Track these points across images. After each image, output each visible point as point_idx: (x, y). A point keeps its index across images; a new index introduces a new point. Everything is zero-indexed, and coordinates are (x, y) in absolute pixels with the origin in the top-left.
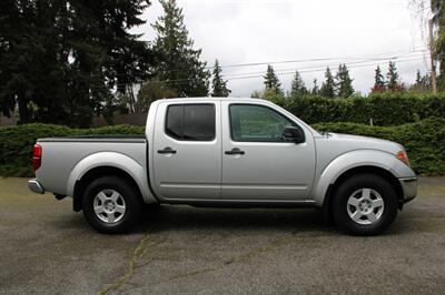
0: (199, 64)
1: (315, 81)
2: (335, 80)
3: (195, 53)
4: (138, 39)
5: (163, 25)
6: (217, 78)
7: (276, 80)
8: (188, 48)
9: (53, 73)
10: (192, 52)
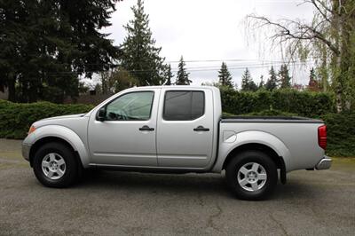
0: (159, 59)
1: (262, 77)
2: (277, 77)
3: (156, 50)
4: (107, 38)
5: (133, 27)
6: (182, 70)
7: (228, 75)
8: (151, 46)
9: (32, 60)
10: (154, 49)
